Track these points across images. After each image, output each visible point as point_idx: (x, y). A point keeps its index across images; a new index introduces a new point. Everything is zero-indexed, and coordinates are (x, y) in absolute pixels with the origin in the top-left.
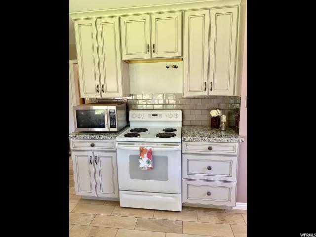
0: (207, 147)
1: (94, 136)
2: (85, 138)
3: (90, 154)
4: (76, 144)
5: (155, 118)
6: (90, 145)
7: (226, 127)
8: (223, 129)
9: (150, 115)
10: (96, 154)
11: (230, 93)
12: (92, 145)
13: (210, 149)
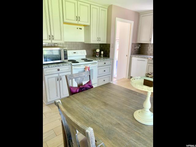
0: (104, 63)
1: (59, 65)
2: (55, 66)
3: (57, 75)
4: (47, 71)
5: (75, 54)
6: (57, 70)
7: (104, 56)
8: (102, 57)
9: (72, 53)
10: (60, 74)
11: (105, 42)
12: (59, 70)
13: (105, 63)
